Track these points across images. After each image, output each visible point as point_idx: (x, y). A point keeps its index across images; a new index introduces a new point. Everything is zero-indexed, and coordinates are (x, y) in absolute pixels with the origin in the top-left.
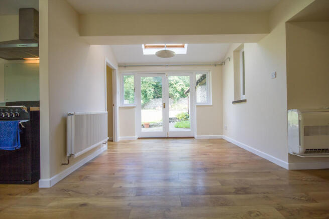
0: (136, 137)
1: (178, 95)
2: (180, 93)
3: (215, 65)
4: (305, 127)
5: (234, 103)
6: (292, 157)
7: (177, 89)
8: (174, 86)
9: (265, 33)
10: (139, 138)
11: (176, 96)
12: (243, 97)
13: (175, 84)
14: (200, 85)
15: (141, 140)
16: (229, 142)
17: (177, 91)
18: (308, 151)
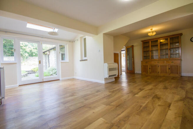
0: (18, 85)
1: (27, 55)
2: (28, 53)
3: (70, 42)
4: (109, 69)
5: (81, 61)
6: (106, 79)
7: (27, 50)
8: (23, 48)
9: (95, 35)
10: (19, 86)
11: (25, 55)
12: (84, 58)
13: (25, 46)
14: (53, 50)
15: (22, 86)
16: (78, 79)
17: (26, 52)
18: (110, 76)
